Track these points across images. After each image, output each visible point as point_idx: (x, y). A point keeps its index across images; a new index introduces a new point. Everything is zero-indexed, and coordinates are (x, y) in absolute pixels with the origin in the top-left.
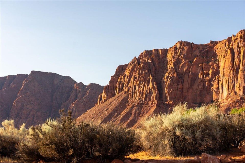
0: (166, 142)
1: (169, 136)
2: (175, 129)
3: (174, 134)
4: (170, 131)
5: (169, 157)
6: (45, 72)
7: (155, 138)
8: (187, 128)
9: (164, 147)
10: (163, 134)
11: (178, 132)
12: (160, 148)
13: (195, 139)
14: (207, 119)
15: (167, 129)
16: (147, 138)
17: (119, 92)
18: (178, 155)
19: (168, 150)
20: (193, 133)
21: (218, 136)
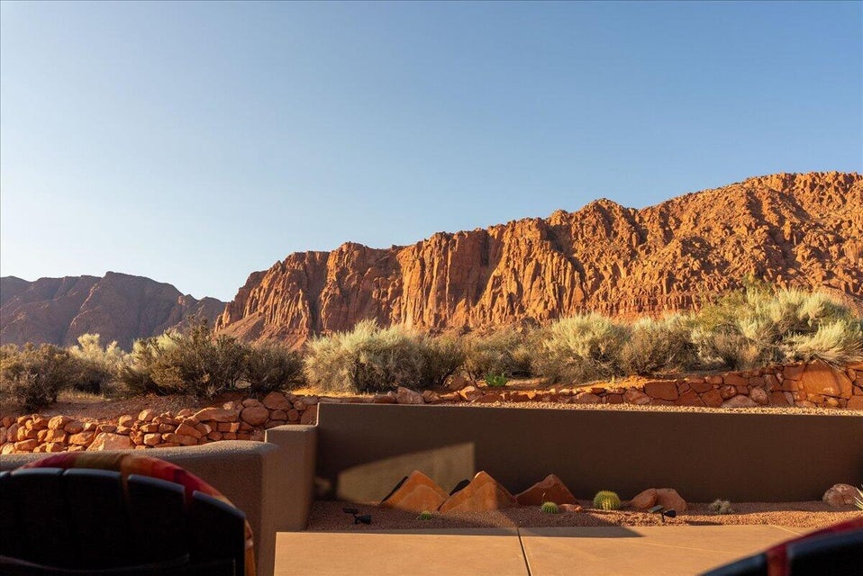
0: (346, 372)
1: (348, 363)
2: (358, 353)
3: (357, 361)
4: (351, 357)
5: (348, 394)
6: (131, 276)
7: (329, 368)
8: (377, 353)
9: (341, 380)
10: (340, 361)
11: (363, 359)
12: (335, 381)
13: (387, 371)
14: (404, 342)
15: (347, 353)
16: (315, 367)
17: (250, 313)
18: (361, 392)
19: (347, 383)
20: (385, 359)
21: (419, 366)
